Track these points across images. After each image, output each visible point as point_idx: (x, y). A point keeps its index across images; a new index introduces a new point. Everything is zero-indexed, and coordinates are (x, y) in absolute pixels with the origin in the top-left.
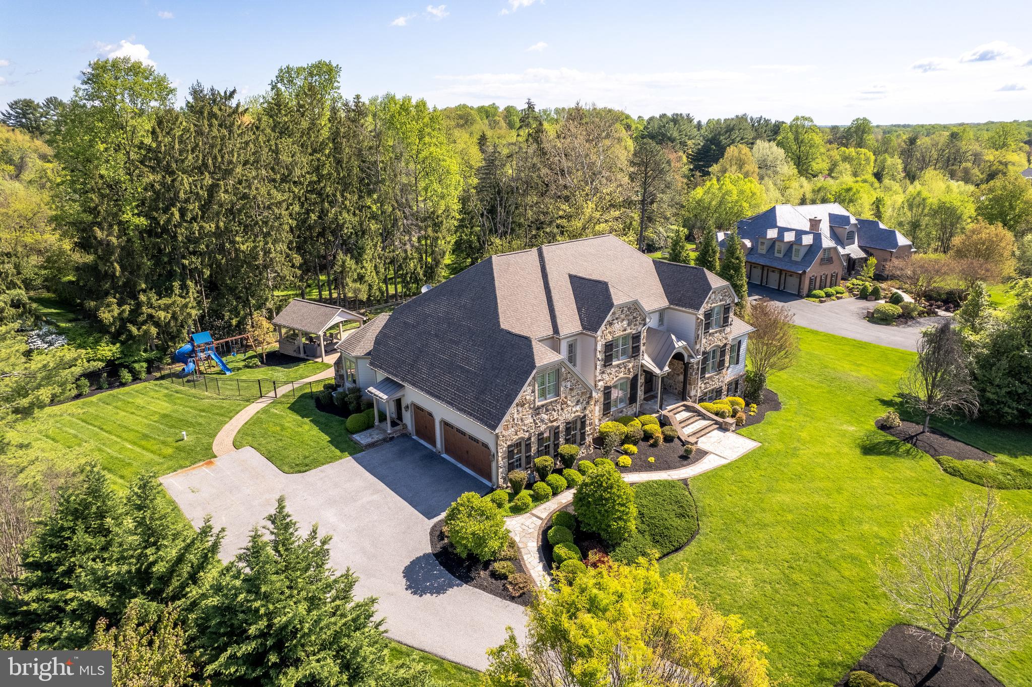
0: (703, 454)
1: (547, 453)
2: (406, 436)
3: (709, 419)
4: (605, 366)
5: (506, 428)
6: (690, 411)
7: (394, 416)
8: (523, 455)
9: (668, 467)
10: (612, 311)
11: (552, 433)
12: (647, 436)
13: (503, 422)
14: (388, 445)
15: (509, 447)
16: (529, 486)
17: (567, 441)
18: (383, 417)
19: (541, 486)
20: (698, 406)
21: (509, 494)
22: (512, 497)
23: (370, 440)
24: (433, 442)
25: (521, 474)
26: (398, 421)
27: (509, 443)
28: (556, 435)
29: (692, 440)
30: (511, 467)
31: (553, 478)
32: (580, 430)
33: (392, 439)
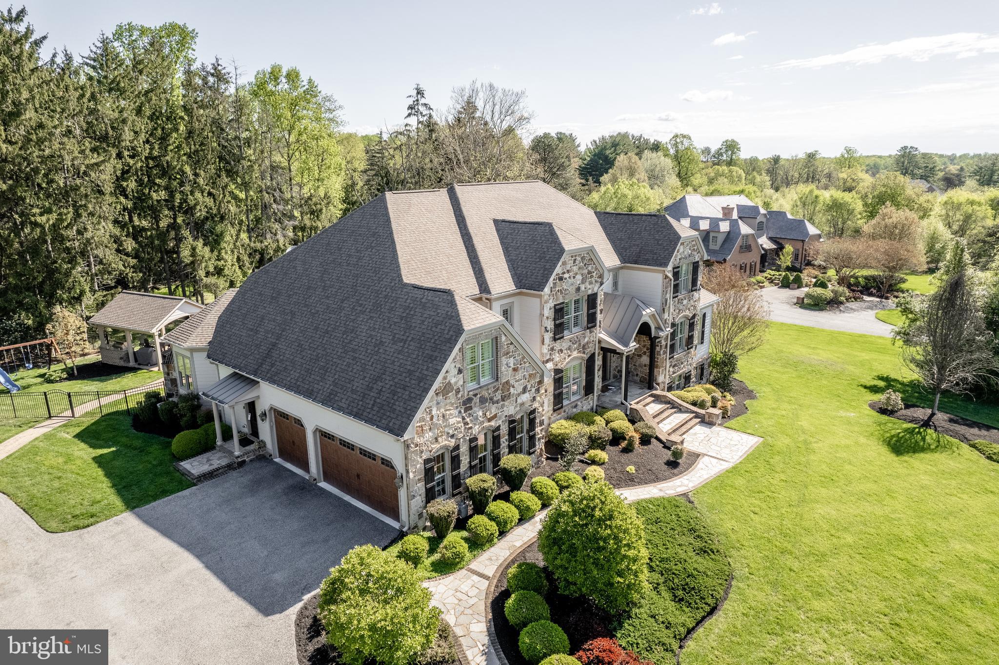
0: (695, 457)
1: (483, 470)
2: (263, 458)
3: (688, 411)
4: (555, 339)
5: (421, 431)
6: (661, 402)
7: (246, 430)
8: (448, 474)
9: (656, 478)
10: (562, 260)
11: (490, 437)
12: (617, 438)
13: (415, 422)
14: (234, 474)
15: (427, 461)
16: (461, 524)
17: (512, 450)
18: (227, 434)
19: (479, 521)
20: (669, 395)
21: (429, 539)
22: (434, 544)
23: (206, 468)
24: (304, 464)
25: (446, 506)
26: (252, 438)
27: (425, 457)
28: (496, 440)
29: (675, 438)
30: (430, 495)
31: (496, 507)
32: (528, 432)
33: (242, 464)
